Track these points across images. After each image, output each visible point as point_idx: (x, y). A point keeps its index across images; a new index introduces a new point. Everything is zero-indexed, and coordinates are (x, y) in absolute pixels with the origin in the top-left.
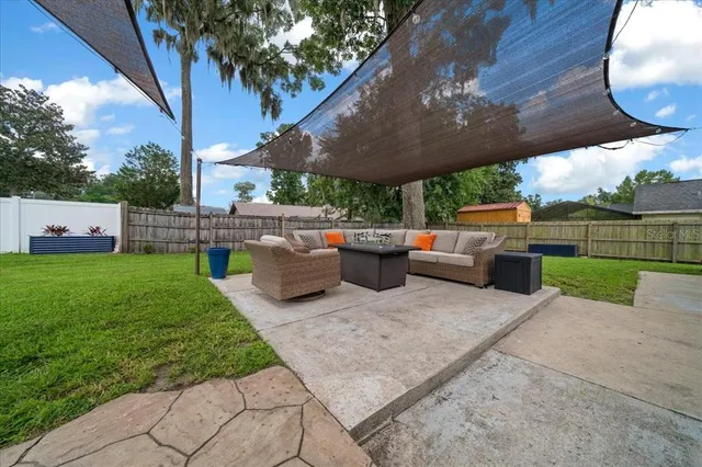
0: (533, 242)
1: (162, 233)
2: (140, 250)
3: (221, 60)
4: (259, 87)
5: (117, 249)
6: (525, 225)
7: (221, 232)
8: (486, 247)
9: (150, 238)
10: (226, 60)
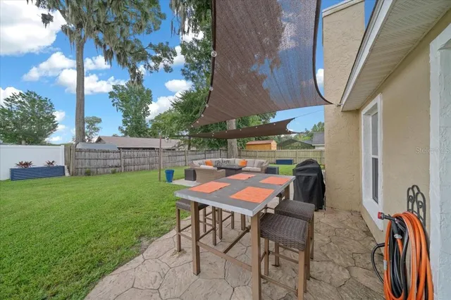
0: (278, 159)
1: (94, 163)
2: (81, 173)
3: (105, 47)
4: (129, 65)
5: (67, 174)
6: (275, 151)
7: (127, 160)
8: (264, 165)
9: (87, 166)
10: (108, 48)
